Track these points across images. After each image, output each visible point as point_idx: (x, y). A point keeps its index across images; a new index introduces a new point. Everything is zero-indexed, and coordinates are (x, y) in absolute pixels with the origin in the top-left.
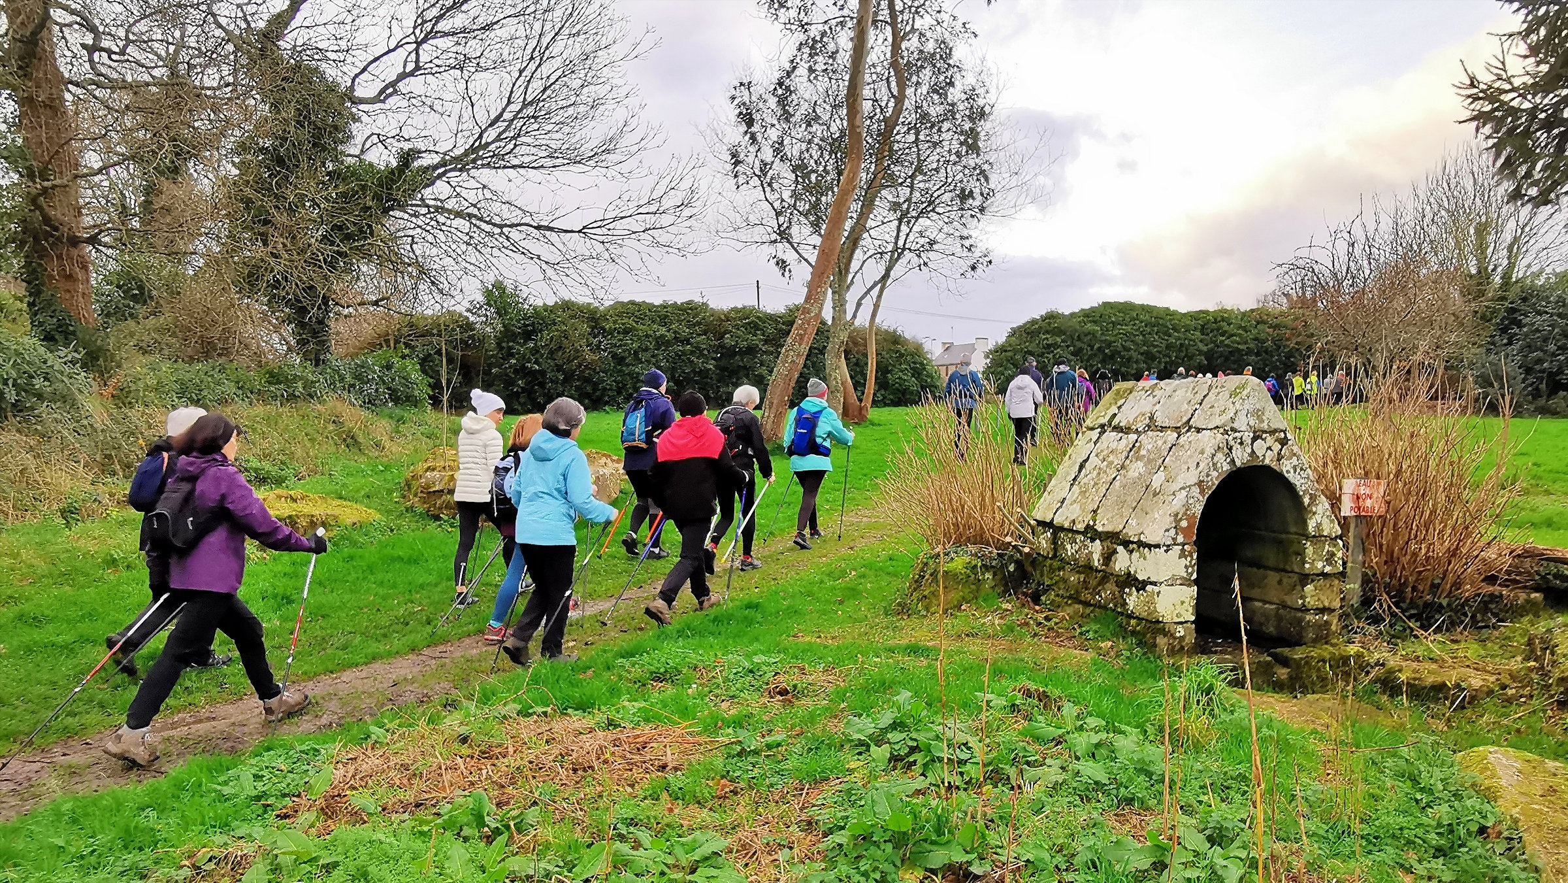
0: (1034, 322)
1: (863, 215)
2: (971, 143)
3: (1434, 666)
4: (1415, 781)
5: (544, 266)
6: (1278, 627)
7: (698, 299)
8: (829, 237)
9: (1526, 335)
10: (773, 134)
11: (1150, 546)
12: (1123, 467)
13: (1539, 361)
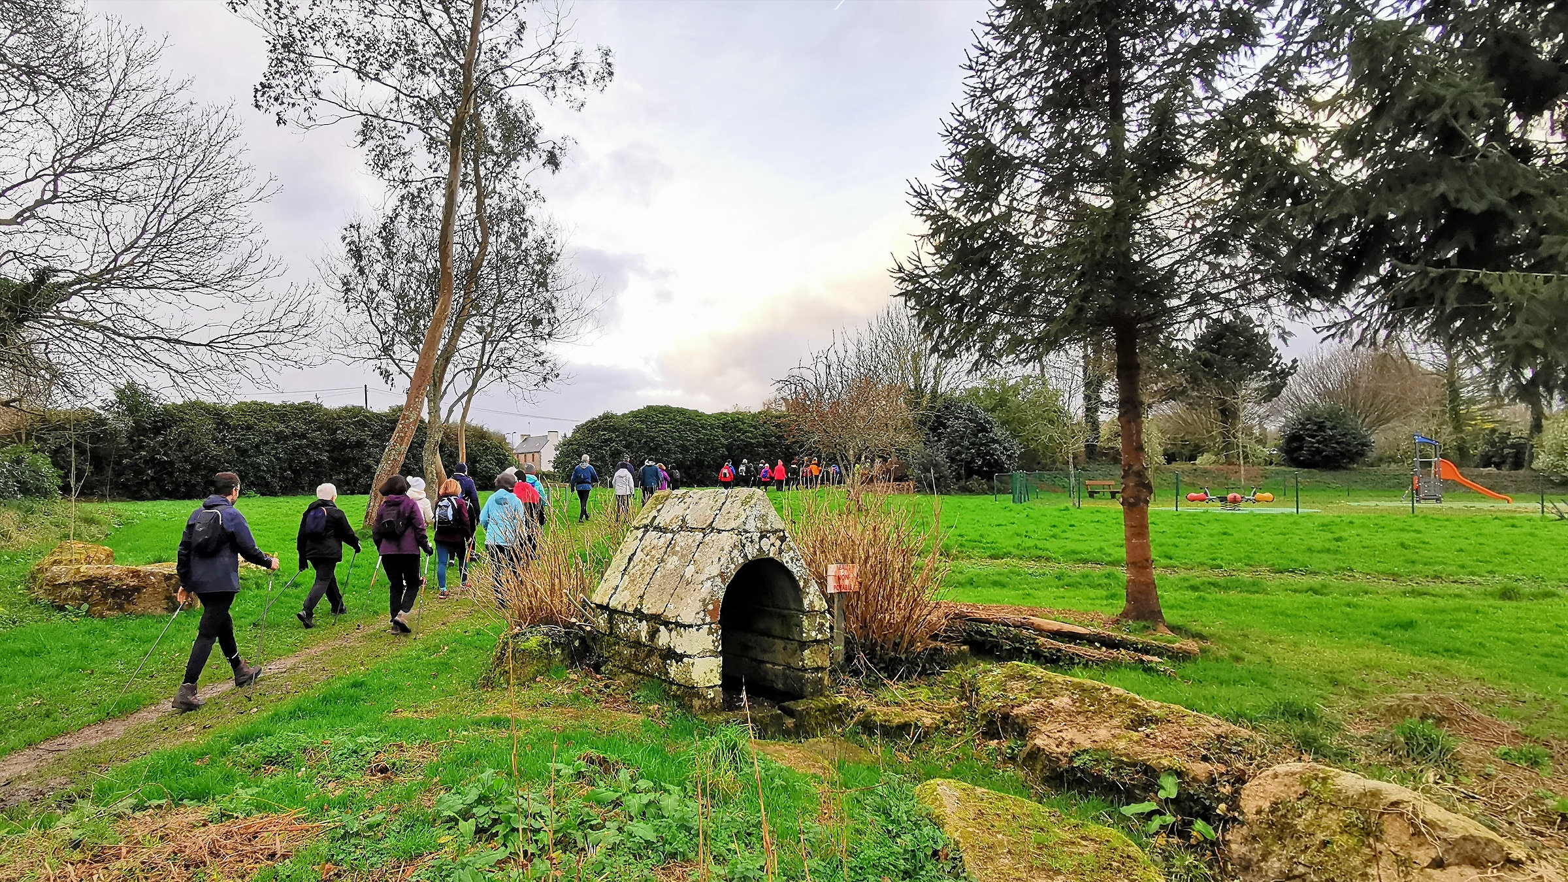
0: (593, 421)
1: (454, 337)
2: (541, 280)
3: (898, 709)
4: (887, 814)
5: (172, 373)
6: (785, 684)
7: (313, 400)
8: (424, 356)
9: (950, 434)
10: (379, 268)
11: (685, 626)
12: (662, 561)
13: (959, 453)
